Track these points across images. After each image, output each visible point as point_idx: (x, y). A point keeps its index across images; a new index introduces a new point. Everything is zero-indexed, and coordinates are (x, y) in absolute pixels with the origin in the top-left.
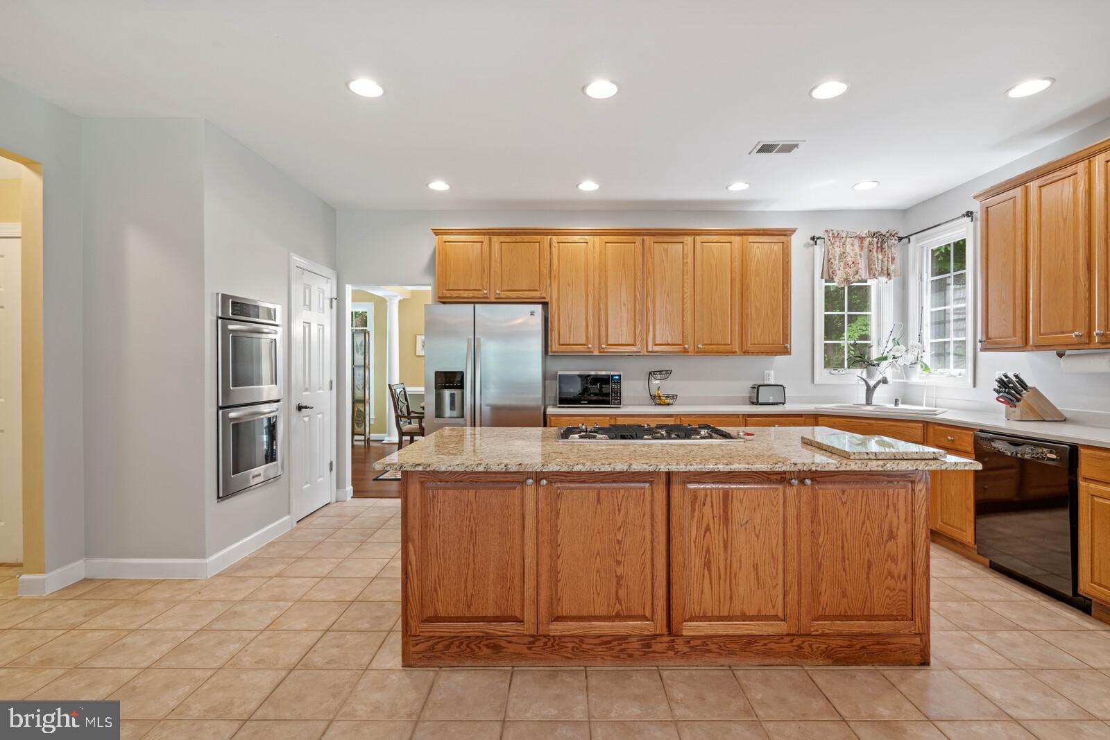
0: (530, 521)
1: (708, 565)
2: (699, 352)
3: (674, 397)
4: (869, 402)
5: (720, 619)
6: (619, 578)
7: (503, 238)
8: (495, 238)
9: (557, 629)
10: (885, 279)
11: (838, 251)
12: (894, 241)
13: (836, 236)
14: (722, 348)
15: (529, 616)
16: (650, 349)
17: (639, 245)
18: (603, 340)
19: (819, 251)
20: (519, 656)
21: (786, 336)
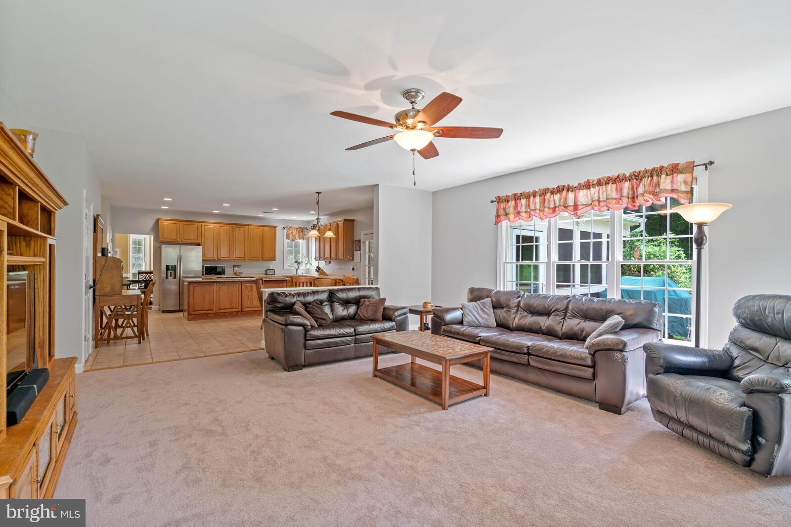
0: (215, 292)
1: (249, 298)
2: (249, 260)
3: (241, 273)
4: (296, 273)
5: (251, 308)
6: (232, 302)
7: (184, 223)
8: (181, 223)
9: (220, 311)
10: (303, 240)
11: (290, 232)
12: (305, 230)
13: (290, 228)
14: (256, 259)
15: (214, 309)
16: (234, 258)
17: (231, 228)
18: (219, 256)
19: (285, 231)
20: (212, 317)
21: (275, 256)
